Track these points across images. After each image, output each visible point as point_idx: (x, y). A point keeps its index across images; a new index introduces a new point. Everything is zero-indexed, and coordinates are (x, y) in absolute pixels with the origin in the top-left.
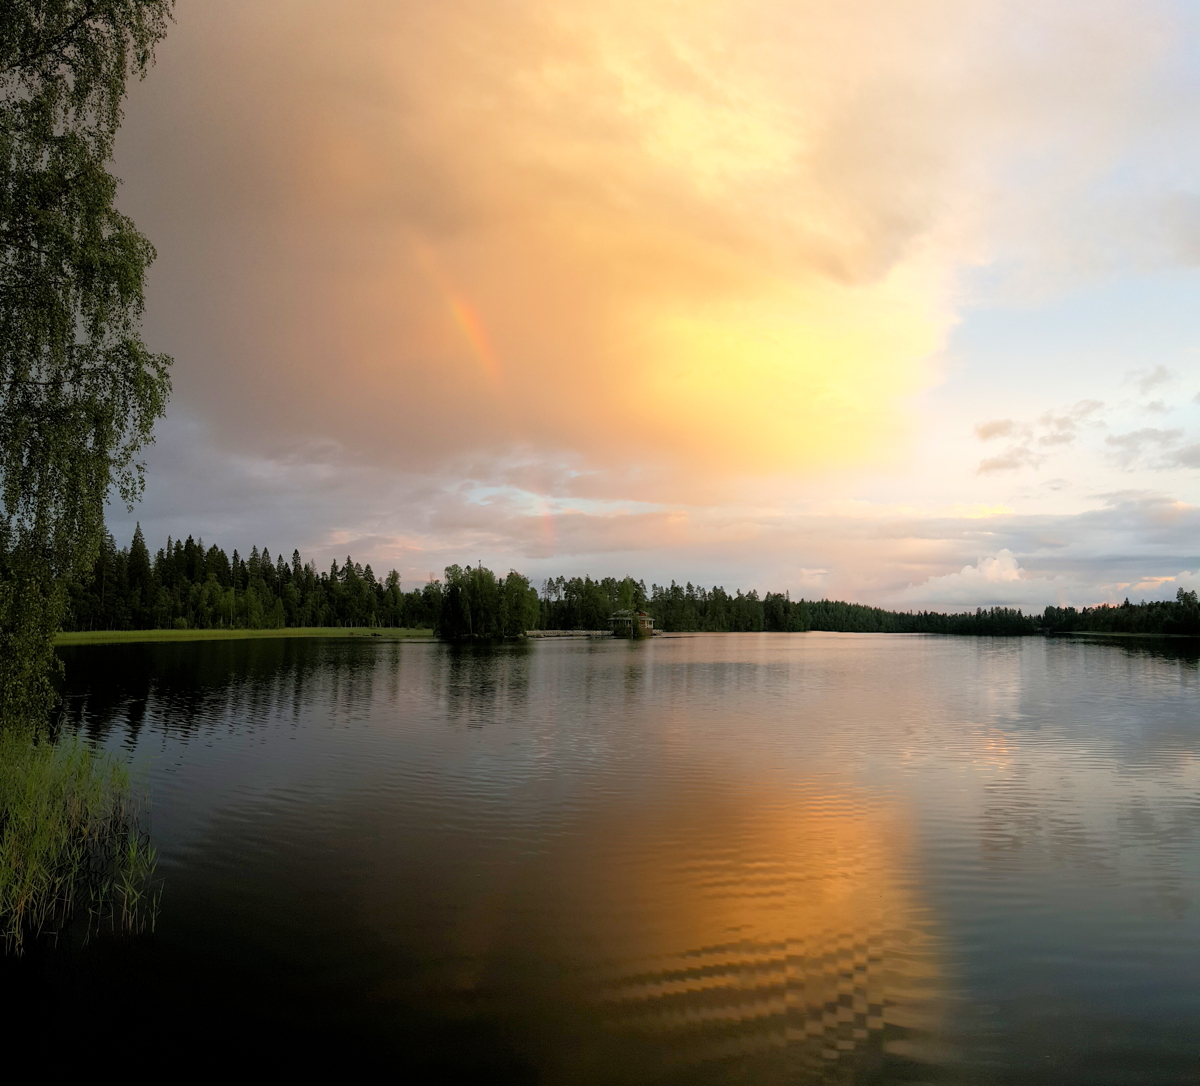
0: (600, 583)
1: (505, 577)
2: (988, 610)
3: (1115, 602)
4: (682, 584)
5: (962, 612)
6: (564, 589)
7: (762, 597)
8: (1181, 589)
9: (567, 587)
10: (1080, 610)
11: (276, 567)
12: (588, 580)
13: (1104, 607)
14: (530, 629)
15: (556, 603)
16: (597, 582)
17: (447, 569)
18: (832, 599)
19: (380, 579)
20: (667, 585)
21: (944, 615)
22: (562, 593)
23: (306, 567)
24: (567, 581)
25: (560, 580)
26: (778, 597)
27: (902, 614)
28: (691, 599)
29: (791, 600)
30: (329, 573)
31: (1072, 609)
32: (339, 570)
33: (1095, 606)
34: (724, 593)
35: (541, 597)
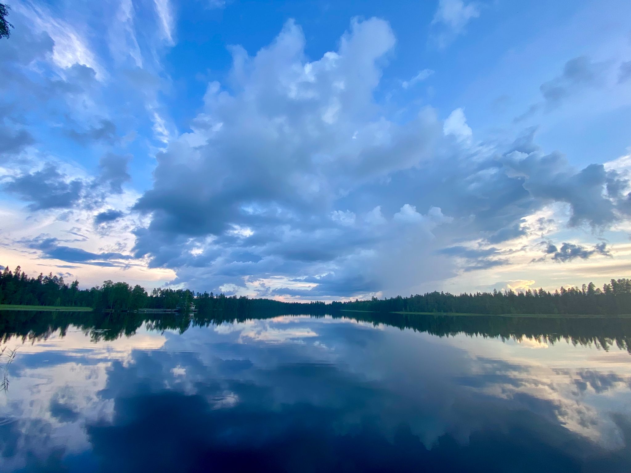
0: (176, 291)
1: (133, 287)
2: (315, 302)
3: (354, 301)
4: (209, 293)
6: (160, 293)
7: (238, 298)
8: (373, 297)
9: (162, 292)
10: (343, 303)
11: (3, 273)
12: (171, 290)
13: (350, 301)
14: (141, 308)
15: (155, 297)
16: (175, 291)
17: (105, 282)
18: (263, 298)
19: (68, 284)
20: (202, 293)
21: (300, 303)
22: (159, 295)
24: (162, 290)
25: (159, 289)
26: (245, 297)
27: (286, 303)
28: (212, 298)
29: (249, 299)
32: (43, 279)
34: (224, 296)
35: (149, 295)
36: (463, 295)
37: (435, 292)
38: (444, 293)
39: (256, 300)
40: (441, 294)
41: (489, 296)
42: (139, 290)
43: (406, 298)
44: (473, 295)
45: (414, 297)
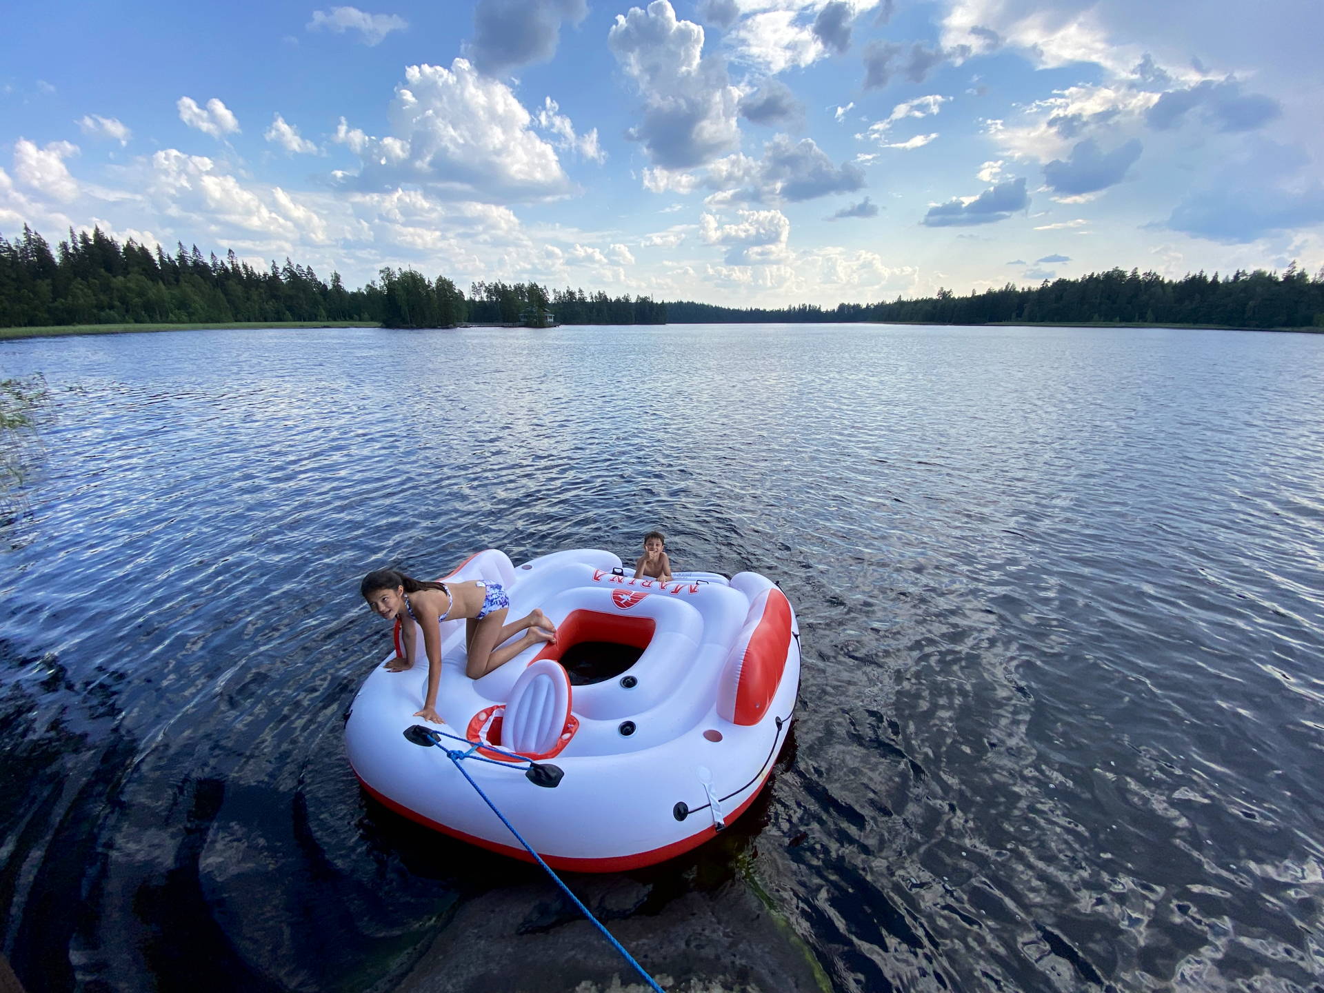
0: (513, 288)
1: (434, 282)
2: (797, 307)
3: (890, 299)
4: (575, 289)
5: (777, 309)
6: (485, 292)
7: (633, 300)
8: (942, 289)
9: (488, 290)
10: (864, 307)
11: (210, 264)
12: (503, 286)
15: (479, 302)
16: (510, 287)
18: (685, 301)
19: (325, 280)
20: (563, 290)
21: (764, 309)
22: (484, 295)
23: (245, 267)
24: (487, 285)
25: (482, 284)
26: (646, 299)
27: (734, 310)
28: (582, 300)
29: (655, 302)
30: (270, 273)
31: (858, 306)
32: (280, 270)
33: (876, 303)
34: (606, 297)
35: (467, 298)
36: (1194, 277)
37: (1116, 270)
38: (1141, 274)
39: (670, 304)
40: (1129, 274)
41: (1271, 280)
42: (445, 286)
43: (1029, 289)
44: (1220, 280)
45: (1050, 284)
